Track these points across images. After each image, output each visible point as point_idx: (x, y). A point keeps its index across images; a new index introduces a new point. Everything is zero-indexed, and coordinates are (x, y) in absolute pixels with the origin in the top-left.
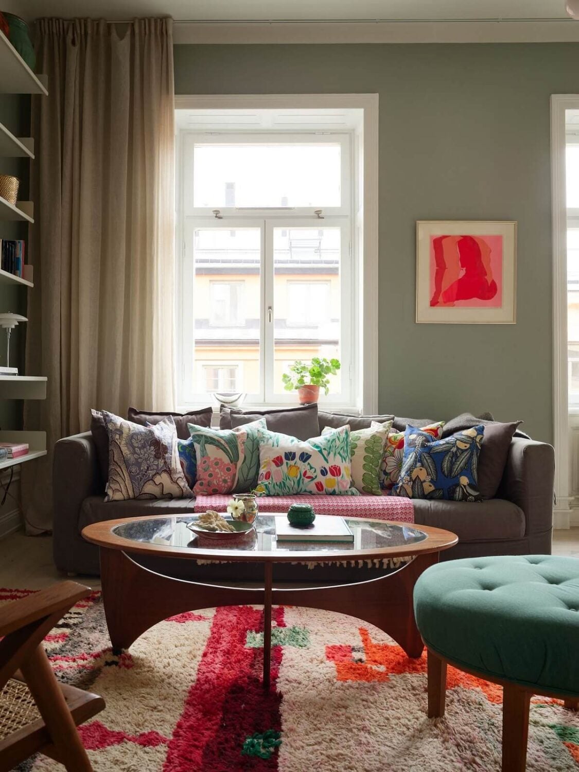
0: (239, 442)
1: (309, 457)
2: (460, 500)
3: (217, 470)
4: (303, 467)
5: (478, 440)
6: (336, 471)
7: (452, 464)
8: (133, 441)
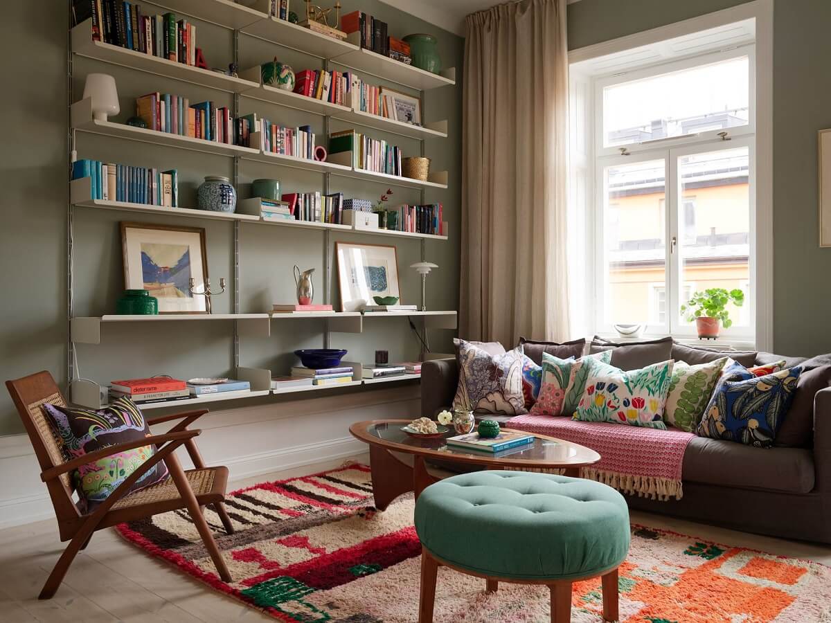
0: (573, 370)
1: (616, 387)
2: (748, 444)
3: (548, 395)
4: (609, 396)
5: (786, 382)
6: (639, 403)
7: (744, 405)
8: (474, 365)
